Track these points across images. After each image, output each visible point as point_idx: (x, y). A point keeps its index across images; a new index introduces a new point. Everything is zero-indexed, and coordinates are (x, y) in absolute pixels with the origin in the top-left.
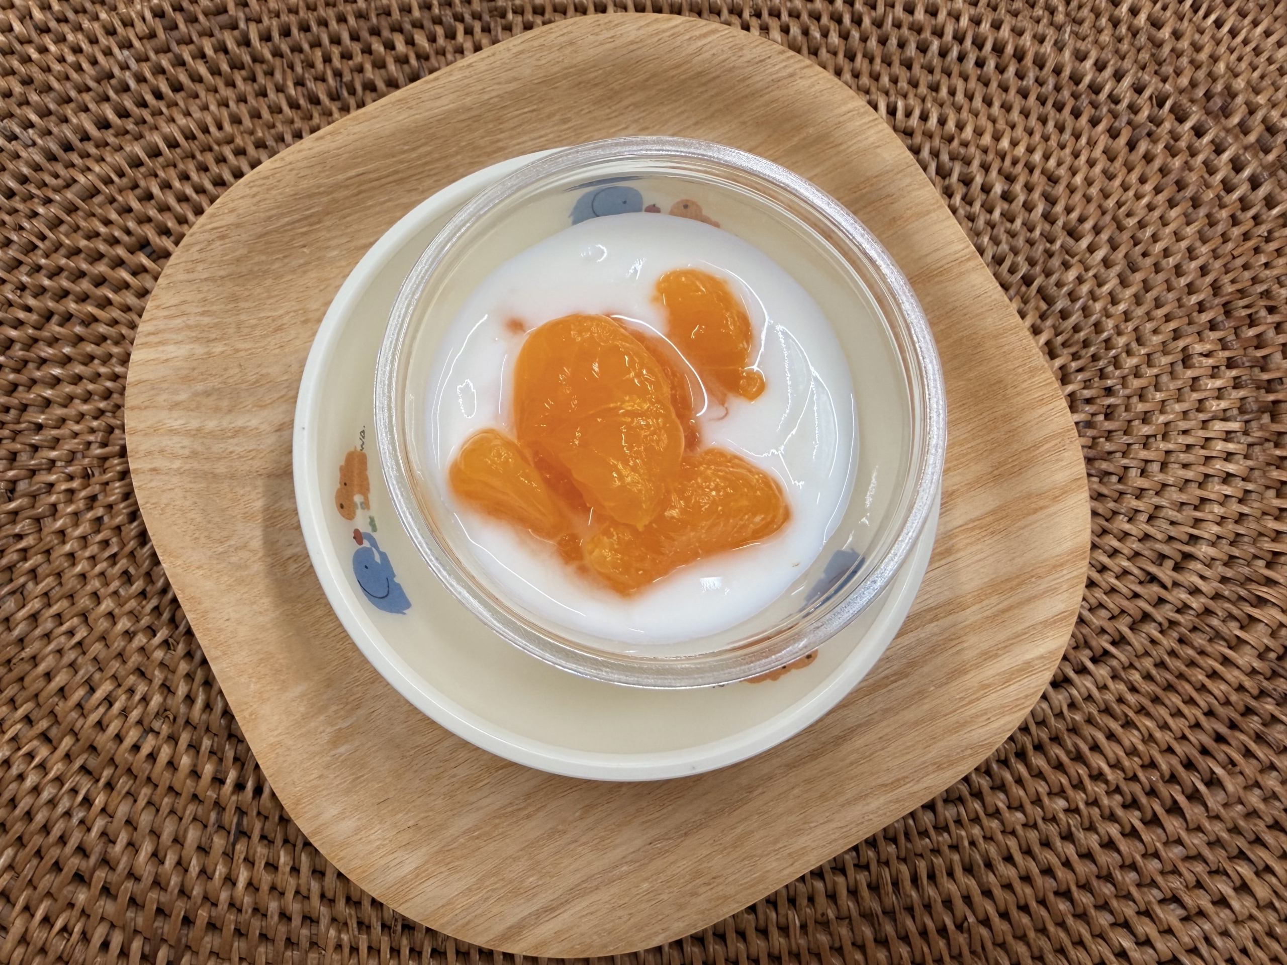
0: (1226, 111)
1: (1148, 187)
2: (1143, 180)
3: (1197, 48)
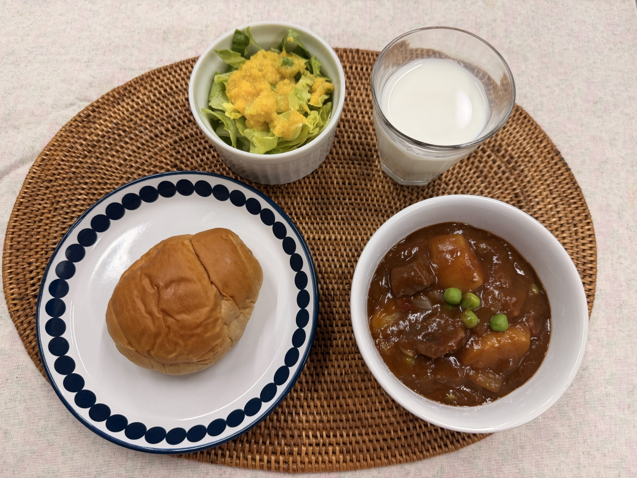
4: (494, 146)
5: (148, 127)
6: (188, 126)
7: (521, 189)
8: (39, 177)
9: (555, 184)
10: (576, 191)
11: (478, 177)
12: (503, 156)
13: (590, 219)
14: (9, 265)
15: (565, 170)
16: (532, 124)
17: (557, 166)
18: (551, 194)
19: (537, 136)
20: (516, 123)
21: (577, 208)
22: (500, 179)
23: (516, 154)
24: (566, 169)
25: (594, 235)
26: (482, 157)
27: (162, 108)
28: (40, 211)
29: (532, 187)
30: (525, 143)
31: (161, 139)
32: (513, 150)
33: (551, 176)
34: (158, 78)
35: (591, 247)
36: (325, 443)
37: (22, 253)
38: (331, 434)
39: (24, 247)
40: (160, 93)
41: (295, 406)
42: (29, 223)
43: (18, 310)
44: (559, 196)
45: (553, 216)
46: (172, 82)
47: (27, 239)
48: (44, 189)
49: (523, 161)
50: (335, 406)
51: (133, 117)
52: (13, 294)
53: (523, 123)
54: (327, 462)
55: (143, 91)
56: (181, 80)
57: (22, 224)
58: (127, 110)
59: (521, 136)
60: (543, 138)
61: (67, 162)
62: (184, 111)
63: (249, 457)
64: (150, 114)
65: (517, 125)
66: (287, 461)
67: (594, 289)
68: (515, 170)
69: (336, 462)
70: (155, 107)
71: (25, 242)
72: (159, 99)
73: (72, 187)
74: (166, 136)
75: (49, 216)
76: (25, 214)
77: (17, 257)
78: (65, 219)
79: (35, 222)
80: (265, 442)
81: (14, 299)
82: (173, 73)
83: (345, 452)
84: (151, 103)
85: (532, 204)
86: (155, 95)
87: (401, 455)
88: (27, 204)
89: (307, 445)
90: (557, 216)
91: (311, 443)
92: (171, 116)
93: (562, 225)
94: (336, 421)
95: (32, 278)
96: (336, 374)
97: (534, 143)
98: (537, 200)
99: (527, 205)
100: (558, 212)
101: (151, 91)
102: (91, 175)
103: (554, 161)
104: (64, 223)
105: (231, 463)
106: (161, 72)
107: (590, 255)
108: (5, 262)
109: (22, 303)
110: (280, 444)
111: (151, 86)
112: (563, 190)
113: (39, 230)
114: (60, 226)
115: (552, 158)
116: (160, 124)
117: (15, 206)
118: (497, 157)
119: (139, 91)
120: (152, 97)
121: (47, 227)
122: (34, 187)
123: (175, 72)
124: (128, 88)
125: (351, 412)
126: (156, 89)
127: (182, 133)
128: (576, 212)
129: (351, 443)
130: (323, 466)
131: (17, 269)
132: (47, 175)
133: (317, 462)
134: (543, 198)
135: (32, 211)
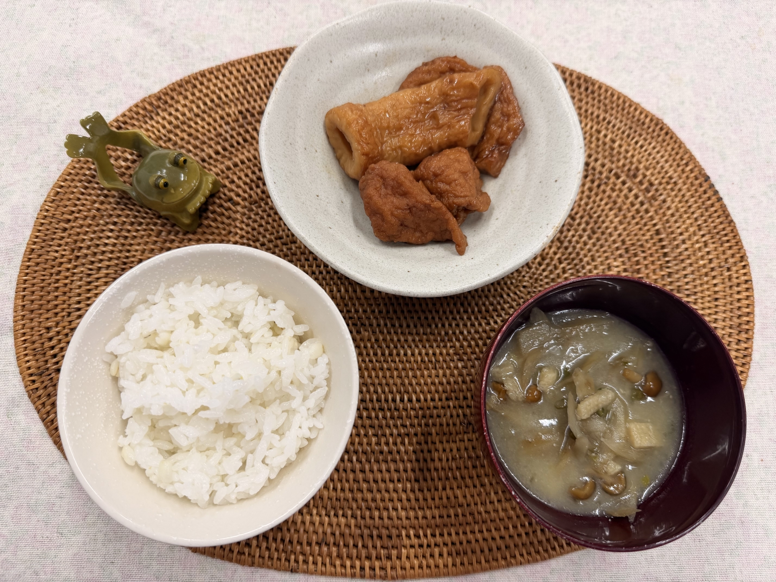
0: (635, 176)
1: (603, 203)
2: (601, 200)
3: (627, 151)
4: (629, 170)
5: (191, 148)
6: (243, 147)
7: (663, 224)
8: (53, 216)
9: (703, 218)
10: (729, 226)
11: (611, 209)
12: (641, 183)
13: (747, 261)
14: (22, 331)
15: (716, 200)
16: (675, 142)
17: (707, 195)
18: (700, 229)
19: (682, 156)
20: (656, 141)
21: (730, 248)
22: (638, 211)
23: (656, 179)
24: (717, 198)
25: (751, 281)
26: (615, 185)
27: (209, 124)
28: (57, 260)
29: (676, 222)
30: (667, 165)
31: (210, 164)
32: (652, 175)
33: (699, 208)
34: (202, 84)
35: (748, 296)
36: (429, 544)
37: (37, 315)
38: (437, 533)
39: (39, 307)
40: (205, 104)
41: (391, 500)
42: (44, 275)
43: (37, 389)
44: (709, 233)
45: (702, 258)
46: (221, 90)
47: (42, 296)
48: (60, 231)
49: (665, 189)
50: (441, 498)
51: (172, 136)
52: (29, 368)
53: (664, 141)
54: (433, 566)
55: (183, 102)
56: (231, 87)
57: (34, 278)
58: (164, 127)
59: (662, 157)
60: (689, 159)
61: (89, 196)
62: (237, 128)
63: (338, 563)
64: (193, 131)
65: (658, 142)
66: (384, 567)
67: (751, 348)
68: (656, 200)
69: (444, 566)
70: (200, 122)
71: (40, 300)
72: (204, 112)
73: (96, 229)
74: (216, 160)
75: (69, 266)
76: (37, 264)
77: (32, 320)
78: (91, 269)
79: (52, 274)
80: (356, 544)
81: (31, 375)
82: (221, 77)
83: (454, 554)
84: (194, 117)
85: (676, 243)
86: (198, 107)
87: (522, 555)
88: (40, 252)
89: (408, 547)
90: (706, 257)
91: (413, 544)
92: (221, 135)
93: (713, 269)
94: (443, 517)
95: (52, 348)
96: (440, 460)
97: (678, 165)
98: (681, 238)
99: (670, 244)
100: (708, 253)
101: (192, 102)
102: (120, 213)
103: (702, 189)
104: (89, 275)
105: (316, 571)
106: (205, 76)
107: (746, 306)
108: (17, 327)
109: (41, 380)
110: (374, 547)
111: (193, 94)
112: (712, 225)
113: (56, 285)
114: (84, 279)
115: (701, 185)
116: (206, 145)
117: (24, 254)
118: (634, 183)
119: (178, 102)
120: (195, 109)
121: (67, 281)
122: (48, 230)
123: (224, 75)
124: (163, 97)
125: (461, 506)
126: (199, 98)
127: (236, 156)
128: (729, 252)
129: (461, 543)
130: (427, 571)
131: (32, 335)
132: (63, 213)
133: (421, 567)
134: (690, 236)
135: (47, 260)
